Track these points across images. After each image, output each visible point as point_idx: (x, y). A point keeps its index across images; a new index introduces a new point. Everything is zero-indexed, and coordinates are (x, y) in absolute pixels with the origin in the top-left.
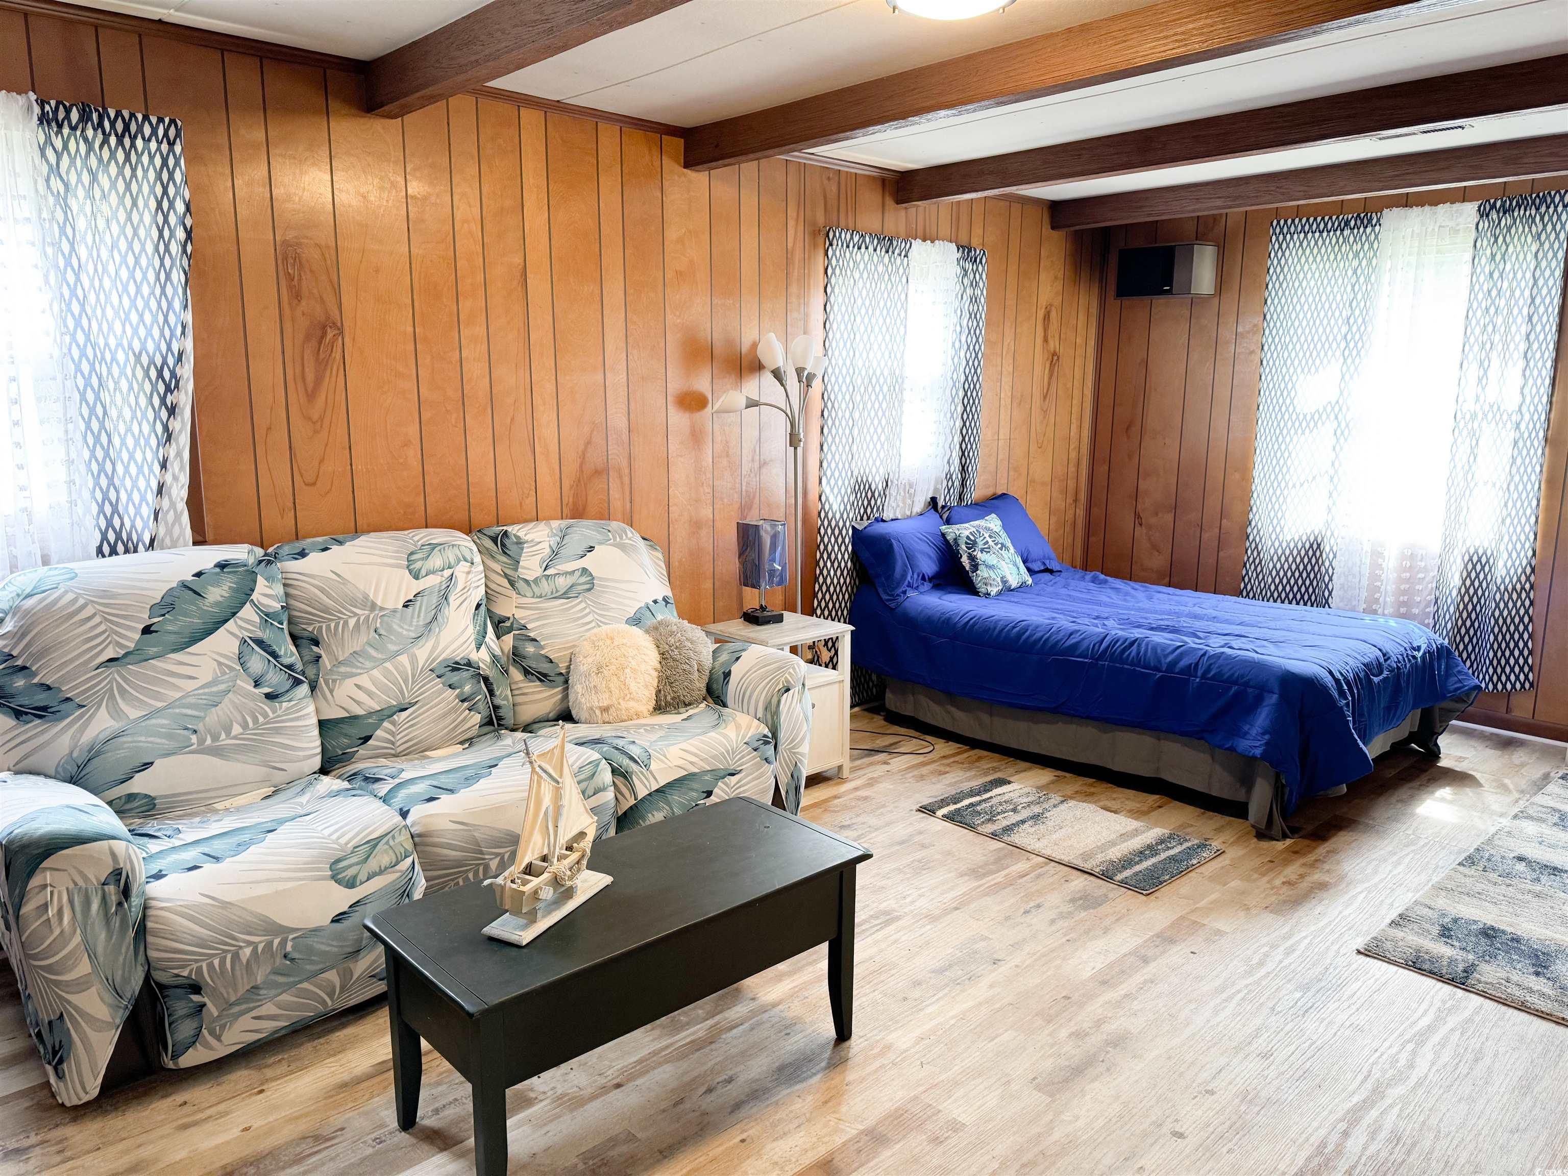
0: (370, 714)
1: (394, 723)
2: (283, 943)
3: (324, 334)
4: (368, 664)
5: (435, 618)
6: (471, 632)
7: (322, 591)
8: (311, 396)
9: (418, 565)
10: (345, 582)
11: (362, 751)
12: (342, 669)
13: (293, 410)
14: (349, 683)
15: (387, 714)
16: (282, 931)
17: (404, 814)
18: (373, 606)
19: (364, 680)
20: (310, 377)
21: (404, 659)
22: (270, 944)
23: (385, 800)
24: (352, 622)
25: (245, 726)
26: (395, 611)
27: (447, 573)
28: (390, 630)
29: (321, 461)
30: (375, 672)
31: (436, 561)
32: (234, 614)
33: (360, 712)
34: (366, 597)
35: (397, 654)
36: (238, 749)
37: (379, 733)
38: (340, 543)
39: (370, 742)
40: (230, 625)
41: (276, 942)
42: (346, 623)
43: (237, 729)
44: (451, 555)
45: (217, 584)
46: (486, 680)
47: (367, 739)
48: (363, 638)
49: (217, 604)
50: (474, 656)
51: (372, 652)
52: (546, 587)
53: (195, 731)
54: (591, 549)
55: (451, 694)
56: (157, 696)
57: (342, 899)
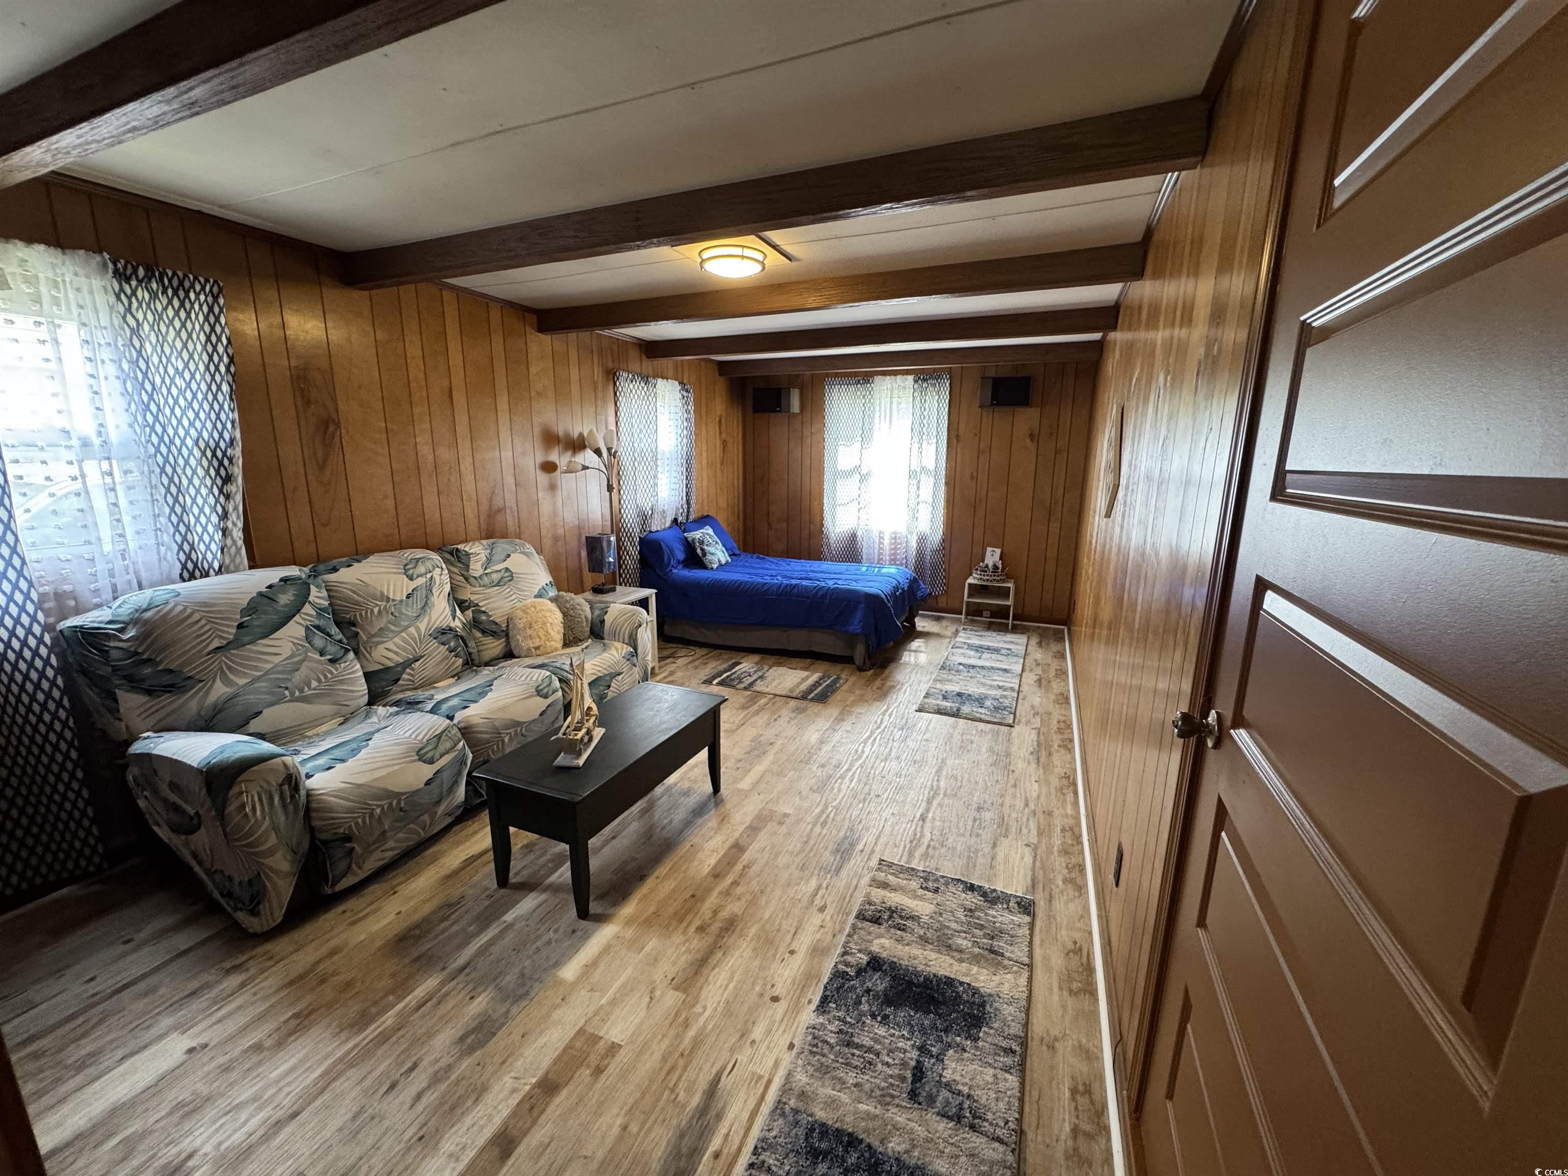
0: (398, 665)
1: (413, 669)
2: (399, 802)
3: (328, 427)
4: (391, 635)
5: (426, 603)
6: (448, 610)
7: (353, 592)
8: (322, 467)
9: (410, 572)
10: (367, 585)
11: (395, 688)
12: (375, 639)
13: (310, 477)
14: (381, 648)
15: (408, 664)
16: (398, 795)
17: (451, 718)
18: (388, 599)
19: (390, 645)
20: (320, 454)
21: (412, 630)
22: (390, 804)
23: (433, 711)
24: (376, 610)
25: (319, 681)
26: (401, 601)
27: (429, 576)
28: (401, 613)
29: (331, 510)
30: (396, 640)
31: (421, 569)
32: (299, 611)
33: (391, 664)
34: (382, 594)
35: (408, 627)
36: (317, 696)
37: (405, 676)
38: (359, 561)
39: (400, 682)
40: (297, 618)
41: (395, 802)
42: (372, 611)
43: (314, 684)
44: (429, 564)
45: (284, 592)
46: (462, 638)
47: (398, 680)
48: (385, 620)
49: (286, 605)
50: (452, 625)
51: (393, 628)
52: (486, 580)
53: (287, 688)
54: (509, 556)
55: (443, 649)
56: (256, 668)
57: (428, 771)
